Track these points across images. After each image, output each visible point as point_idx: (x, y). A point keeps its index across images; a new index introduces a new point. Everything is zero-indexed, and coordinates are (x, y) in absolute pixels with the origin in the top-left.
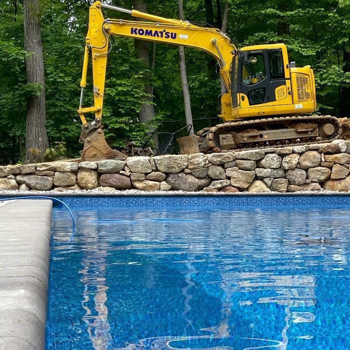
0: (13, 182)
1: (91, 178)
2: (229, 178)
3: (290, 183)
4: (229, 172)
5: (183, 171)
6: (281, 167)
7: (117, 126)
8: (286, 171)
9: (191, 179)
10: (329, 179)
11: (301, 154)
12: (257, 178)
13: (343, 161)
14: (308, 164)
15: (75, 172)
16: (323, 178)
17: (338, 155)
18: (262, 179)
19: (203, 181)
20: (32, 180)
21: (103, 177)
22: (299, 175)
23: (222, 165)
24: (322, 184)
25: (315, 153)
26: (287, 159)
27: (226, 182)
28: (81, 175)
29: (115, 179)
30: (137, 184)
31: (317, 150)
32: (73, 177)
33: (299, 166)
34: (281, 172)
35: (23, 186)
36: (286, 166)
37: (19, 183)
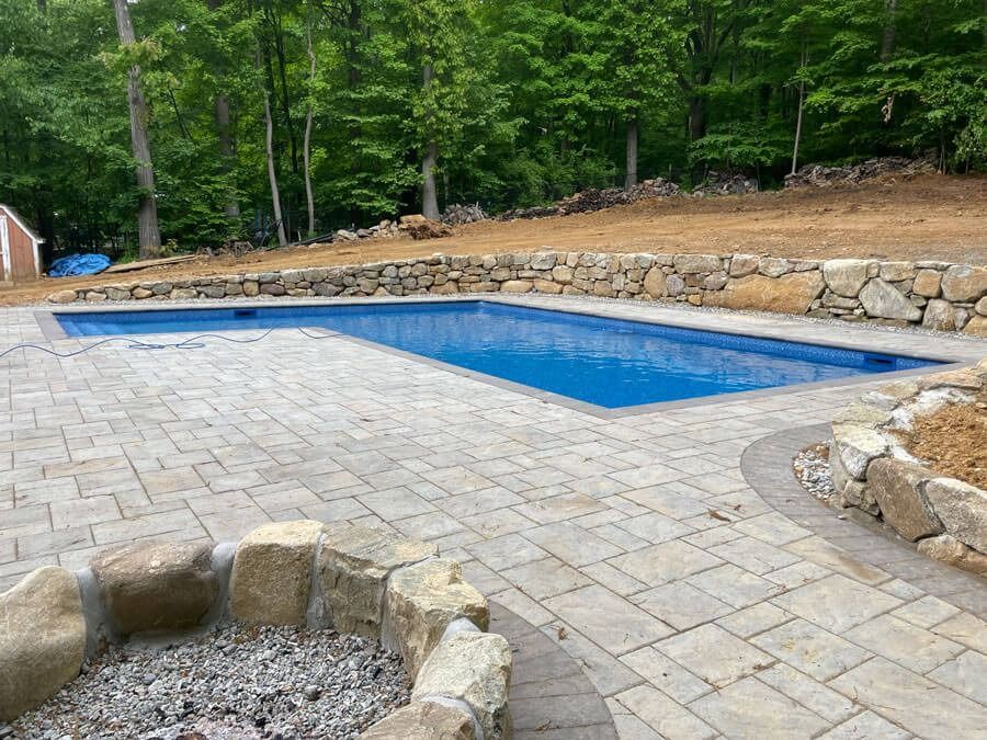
0: (195, 292)
1: (255, 288)
2: (358, 285)
3: (404, 288)
4: (359, 281)
5: (324, 280)
6: (397, 276)
7: (217, 222)
8: (401, 279)
9: (330, 287)
10: (433, 284)
11: (412, 266)
12: (380, 285)
13: (443, 271)
14: (417, 273)
15: (242, 283)
16: (429, 284)
17: (440, 266)
18: (383, 285)
19: (340, 289)
20: (209, 290)
21: (262, 287)
22: (410, 282)
23: (354, 275)
24: (428, 288)
25: (423, 265)
26: (402, 270)
27: (357, 289)
28: (246, 285)
29: (273, 288)
30: (290, 292)
31: (423, 262)
32: (241, 287)
33: (410, 275)
34: (398, 280)
35: (203, 295)
36: (402, 275)
37: (199, 293)
